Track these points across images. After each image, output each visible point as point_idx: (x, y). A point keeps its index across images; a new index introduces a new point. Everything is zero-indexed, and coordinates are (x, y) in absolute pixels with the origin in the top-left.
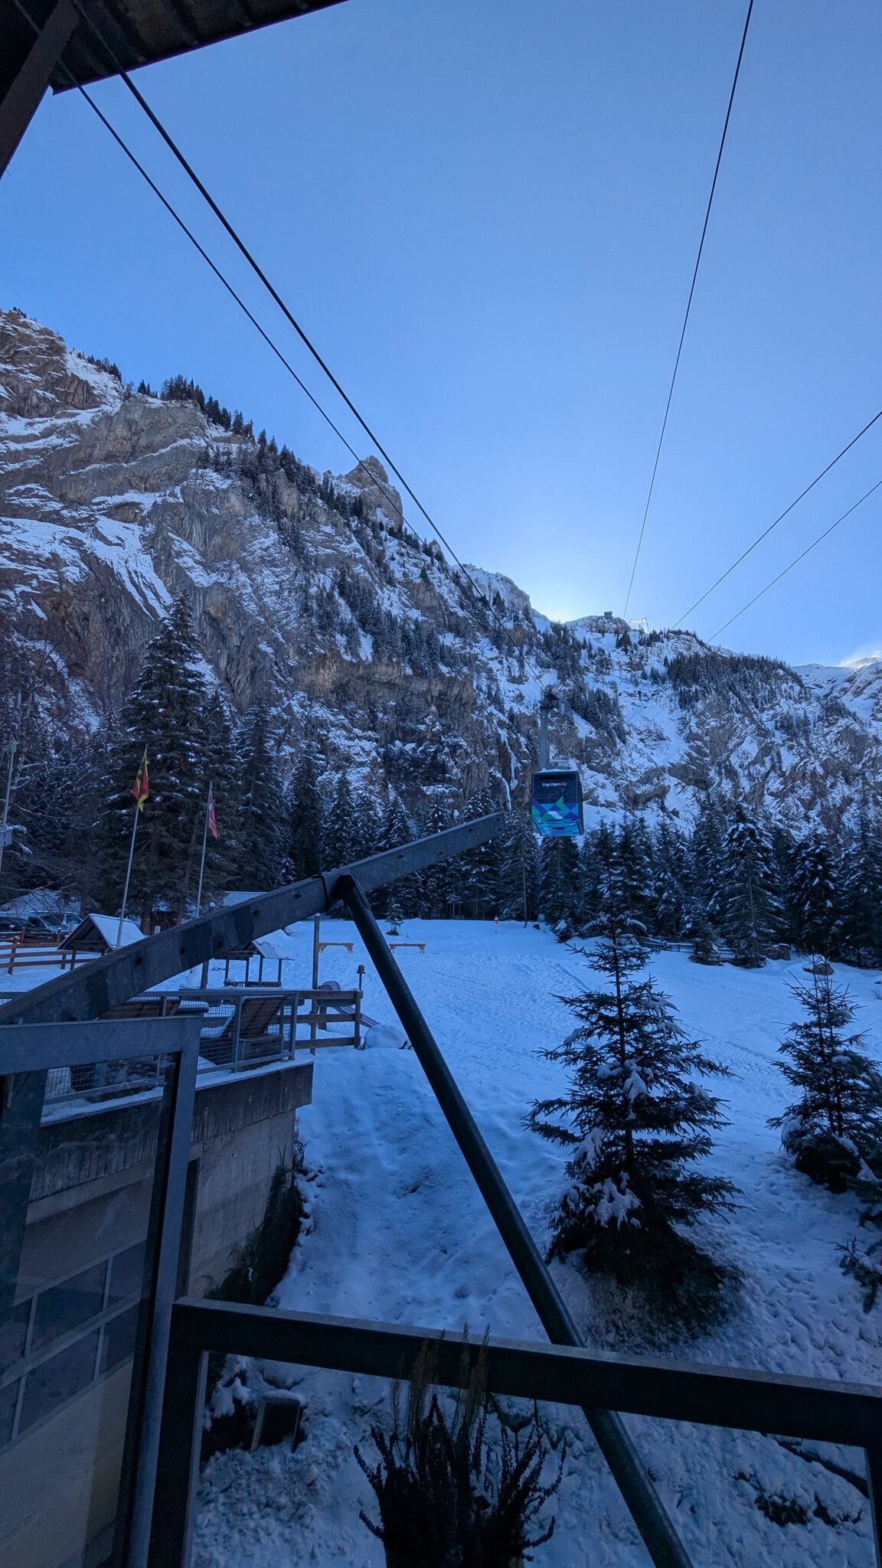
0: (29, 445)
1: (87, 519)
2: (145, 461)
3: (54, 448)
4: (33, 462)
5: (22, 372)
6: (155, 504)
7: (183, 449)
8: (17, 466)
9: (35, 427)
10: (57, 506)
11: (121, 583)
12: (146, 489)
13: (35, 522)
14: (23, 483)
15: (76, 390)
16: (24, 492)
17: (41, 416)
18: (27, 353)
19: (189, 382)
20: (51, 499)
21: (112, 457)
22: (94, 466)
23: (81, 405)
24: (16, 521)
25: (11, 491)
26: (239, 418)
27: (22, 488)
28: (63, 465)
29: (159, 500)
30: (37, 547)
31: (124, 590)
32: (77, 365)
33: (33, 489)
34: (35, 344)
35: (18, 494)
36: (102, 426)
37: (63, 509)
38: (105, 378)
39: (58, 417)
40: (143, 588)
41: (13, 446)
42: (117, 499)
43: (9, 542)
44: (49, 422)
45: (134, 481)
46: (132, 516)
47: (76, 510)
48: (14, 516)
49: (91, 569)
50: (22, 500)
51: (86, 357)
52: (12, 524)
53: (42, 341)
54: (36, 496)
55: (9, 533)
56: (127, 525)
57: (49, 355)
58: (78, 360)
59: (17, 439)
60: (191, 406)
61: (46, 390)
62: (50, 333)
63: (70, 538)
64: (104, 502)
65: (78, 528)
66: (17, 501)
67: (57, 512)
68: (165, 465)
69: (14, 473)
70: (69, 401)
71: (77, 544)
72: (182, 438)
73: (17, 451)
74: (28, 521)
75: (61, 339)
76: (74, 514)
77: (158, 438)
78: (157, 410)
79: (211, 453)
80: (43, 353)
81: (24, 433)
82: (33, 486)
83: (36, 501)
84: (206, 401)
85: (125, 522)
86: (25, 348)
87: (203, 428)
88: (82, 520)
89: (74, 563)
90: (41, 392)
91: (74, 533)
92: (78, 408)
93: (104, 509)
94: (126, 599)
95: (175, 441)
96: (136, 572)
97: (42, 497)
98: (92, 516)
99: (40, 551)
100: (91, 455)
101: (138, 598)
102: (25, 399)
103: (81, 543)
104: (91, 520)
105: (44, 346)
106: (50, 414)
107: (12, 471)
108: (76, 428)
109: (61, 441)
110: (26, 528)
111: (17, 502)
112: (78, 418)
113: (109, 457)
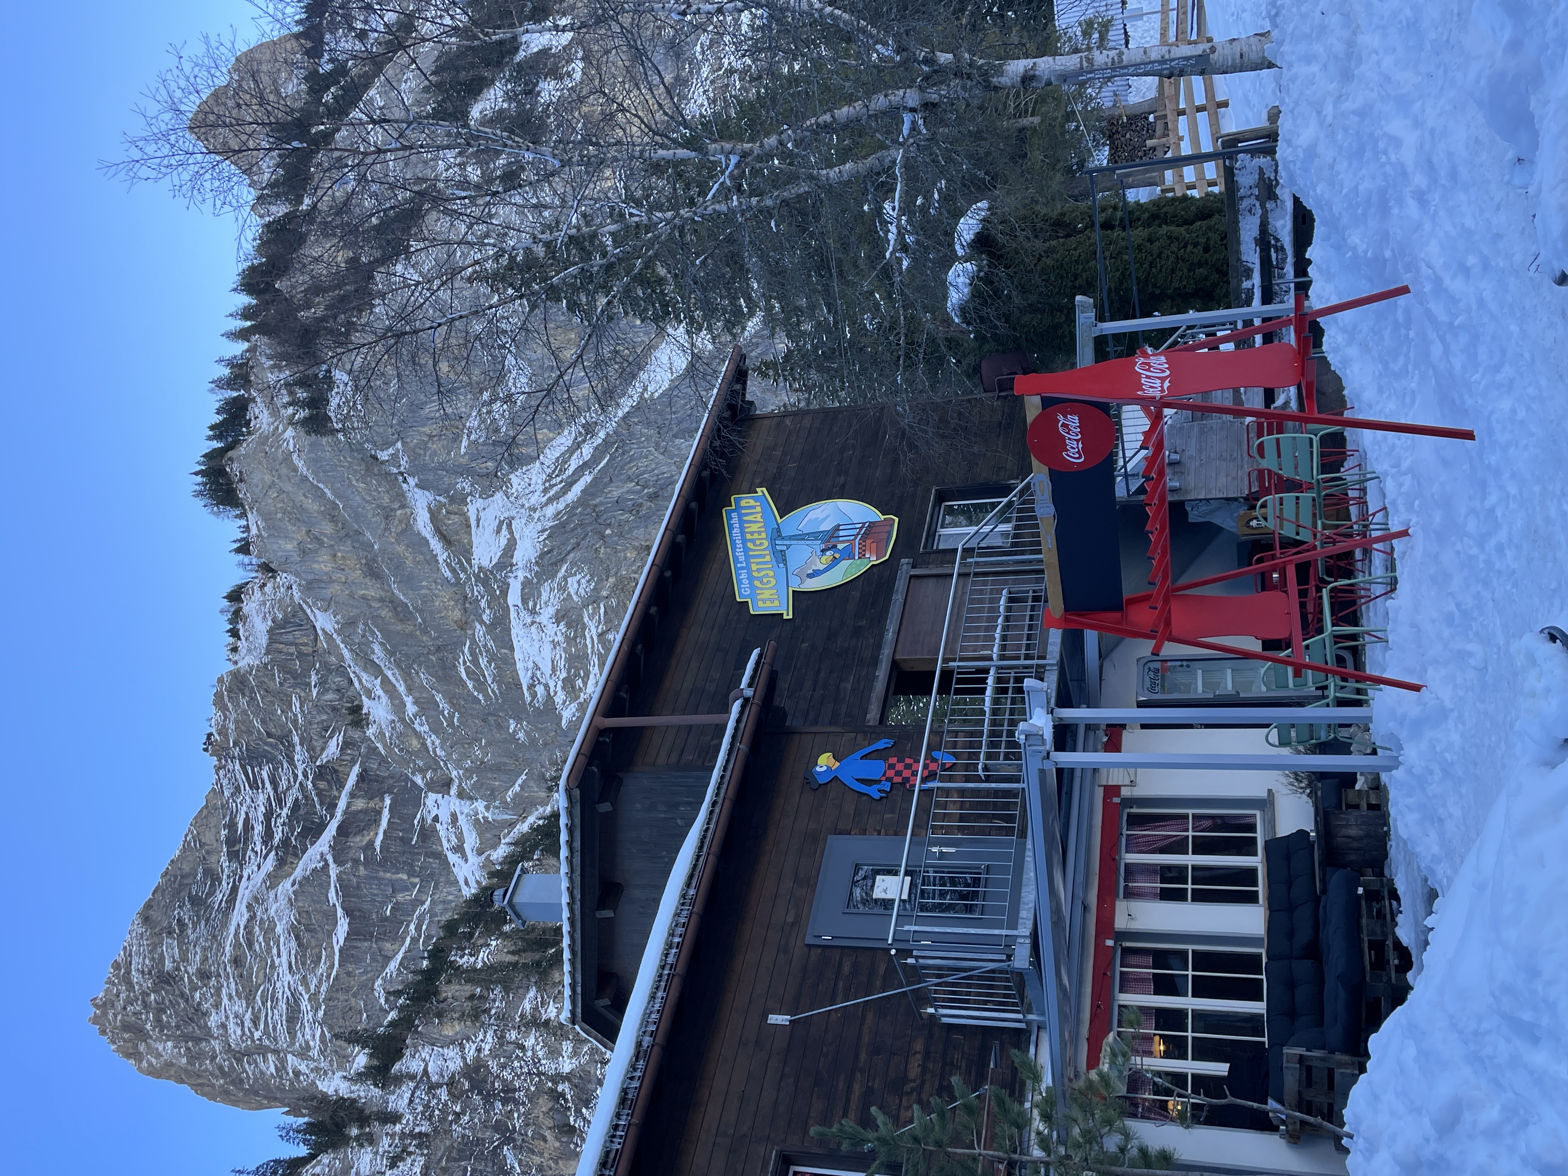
0: (401, 688)
1: (485, 583)
2: (357, 517)
3: (391, 653)
4: (424, 678)
5: (295, 722)
6: (421, 486)
7: (314, 463)
8: (438, 698)
9: (369, 686)
10: (480, 631)
11: (571, 509)
12: (403, 506)
13: (517, 655)
14: (464, 685)
15: (291, 644)
16: (476, 680)
17: (351, 682)
18: (263, 722)
19: (199, 479)
20: (473, 642)
21: (370, 568)
22: (396, 592)
23: (311, 630)
24: (525, 682)
25: (480, 697)
26: (221, 384)
27: (470, 685)
28: (411, 635)
29: (412, 481)
30: (555, 644)
31: (582, 501)
32: (249, 651)
33: (467, 669)
34: (245, 712)
35: (481, 685)
36: (328, 593)
37: (482, 622)
38: (250, 606)
39: (342, 658)
40: (569, 472)
41: (411, 709)
42: (436, 545)
43: (560, 683)
44: (354, 670)
45: (396, 527)
46: (455, 518)
47: (478, 601)
48: (519, 685)
49: (563, 561)
50: (489, 681)
51: (231, 640)
52: (531, 687)
53: (237, 705)
54: (475, 662)
55: (546, 686)
56: (473, 523)
57: (252, 691)
58: (243, 650)
59: (398, 707)
60: (235, 466)
61: (309, 684)
62: (218, 696)
63: (524, 601)
64: (449, 565)
65: (505, 593)
66: (493, 687)
67: (491, 628)
68: (350, 485)
69: (451, 699)
70: (310, 650)
71: (530, 591)
72: (295, 469)
73: (416, 702)
74: (519, 666)
75: (221, 680)
76: (483, 603)
77: (312, 506)
78: (267, 517)
79: (302, 414)
80: (253, 699)
81: (384, 699)
82: (462, 669)
83: (483, 661)
84: (216, 444)
85: (469, 526)
86: (257, 724)
87: (264, 439)
88: (490, 592)
89: (563, 588)
90: (315, 692)
91: (514, 597)
92: (317, 635)
93: (460, 562)
94: (594, 495)
95: (305, 479)
96: (545, 491)
97: (472, 653)
98: (477, 577)
99: (560, 638)
100: (381, 600)
101: (587, 478)
102: (334, 709)
103: (527, 583)
104: (485, 577)
105: (243, 702)
106: (341, 670)
107: (450, 702)
108: (347, 626)
109: (377, 648)
110: (530, 665)
111: (495, 686)
112: (329, 628)
113: (373, 572)
